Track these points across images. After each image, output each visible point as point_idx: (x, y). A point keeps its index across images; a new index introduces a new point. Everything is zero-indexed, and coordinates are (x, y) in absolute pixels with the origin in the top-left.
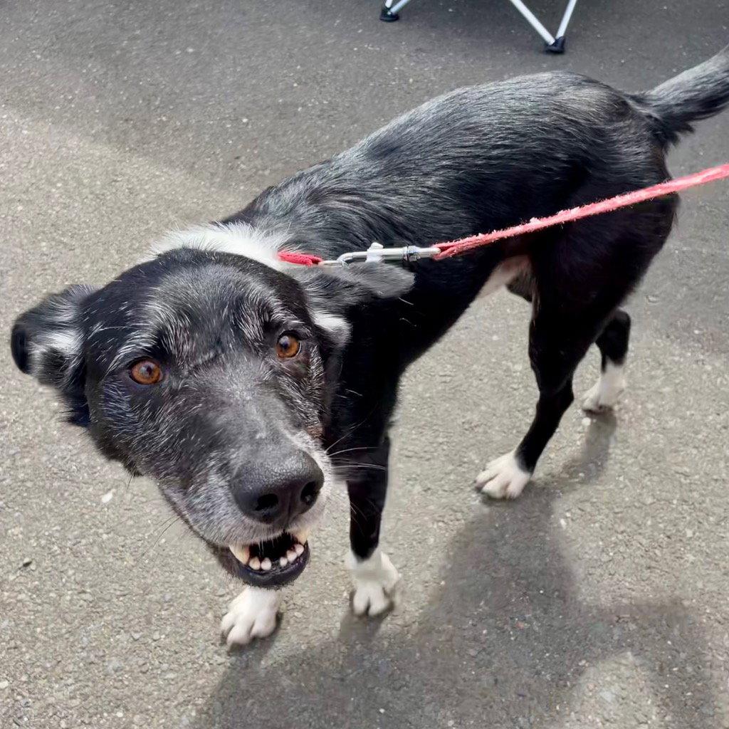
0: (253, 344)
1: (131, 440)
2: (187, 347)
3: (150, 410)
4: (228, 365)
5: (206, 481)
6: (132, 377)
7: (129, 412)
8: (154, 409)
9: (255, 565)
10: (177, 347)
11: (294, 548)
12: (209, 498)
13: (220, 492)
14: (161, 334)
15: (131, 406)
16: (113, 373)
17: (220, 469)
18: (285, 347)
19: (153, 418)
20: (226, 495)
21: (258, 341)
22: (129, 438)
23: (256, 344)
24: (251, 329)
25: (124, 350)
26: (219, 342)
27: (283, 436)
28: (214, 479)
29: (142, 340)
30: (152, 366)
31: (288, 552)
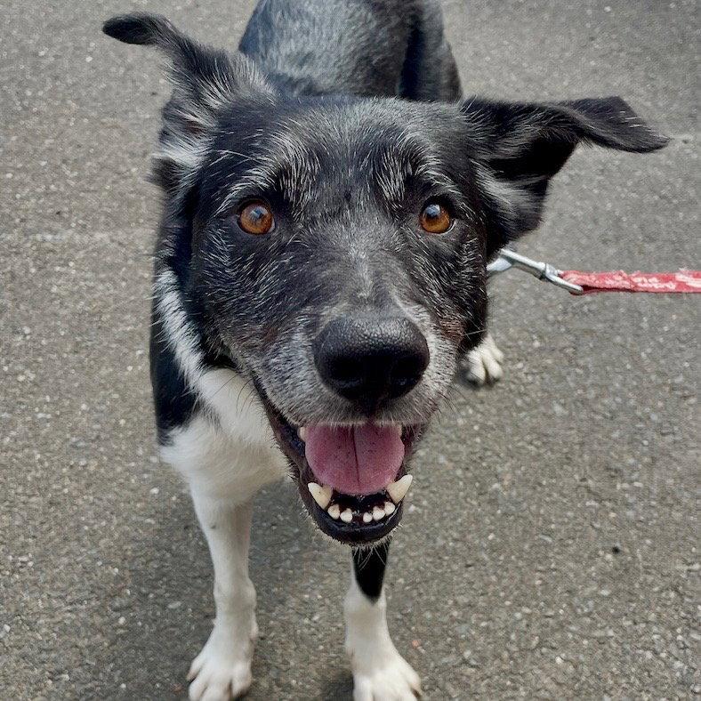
0: (390, 206)
1: (225, 303)
2: (308, 197)
3: (251, 266)
4: (352, 224)
5: (290, 340)
6: (240, 224)
7: (229, 267)
8: (256, 266)
9: (334, 512)
10: (298, 194)
11: (384, 505)
12: (288, 359)
13: (302, 353)
14: (283, 173)
15: (232, 259)
16: (221, 216)
17: (307, 327)
18: (432, 219)
19: (253, 277)
20: (307, 356)
21: (397, 202)
22: (223, 299)
23: (395, 206)
24: (392, 187)
25: (237, 188)
26: (348, 197)
27: (391, 301)
28: (299, 337)
29: (259, 177)
30: (264, 211)
31: (375, 508)
